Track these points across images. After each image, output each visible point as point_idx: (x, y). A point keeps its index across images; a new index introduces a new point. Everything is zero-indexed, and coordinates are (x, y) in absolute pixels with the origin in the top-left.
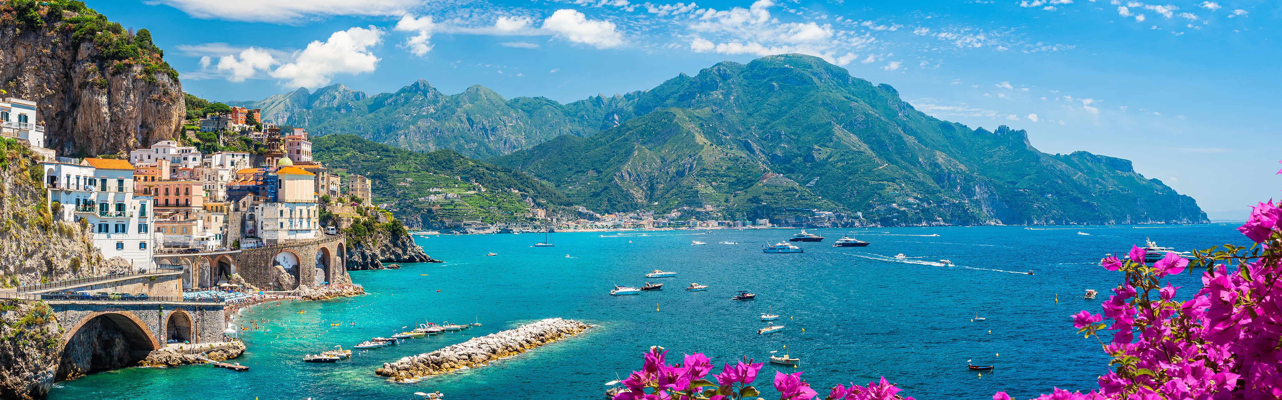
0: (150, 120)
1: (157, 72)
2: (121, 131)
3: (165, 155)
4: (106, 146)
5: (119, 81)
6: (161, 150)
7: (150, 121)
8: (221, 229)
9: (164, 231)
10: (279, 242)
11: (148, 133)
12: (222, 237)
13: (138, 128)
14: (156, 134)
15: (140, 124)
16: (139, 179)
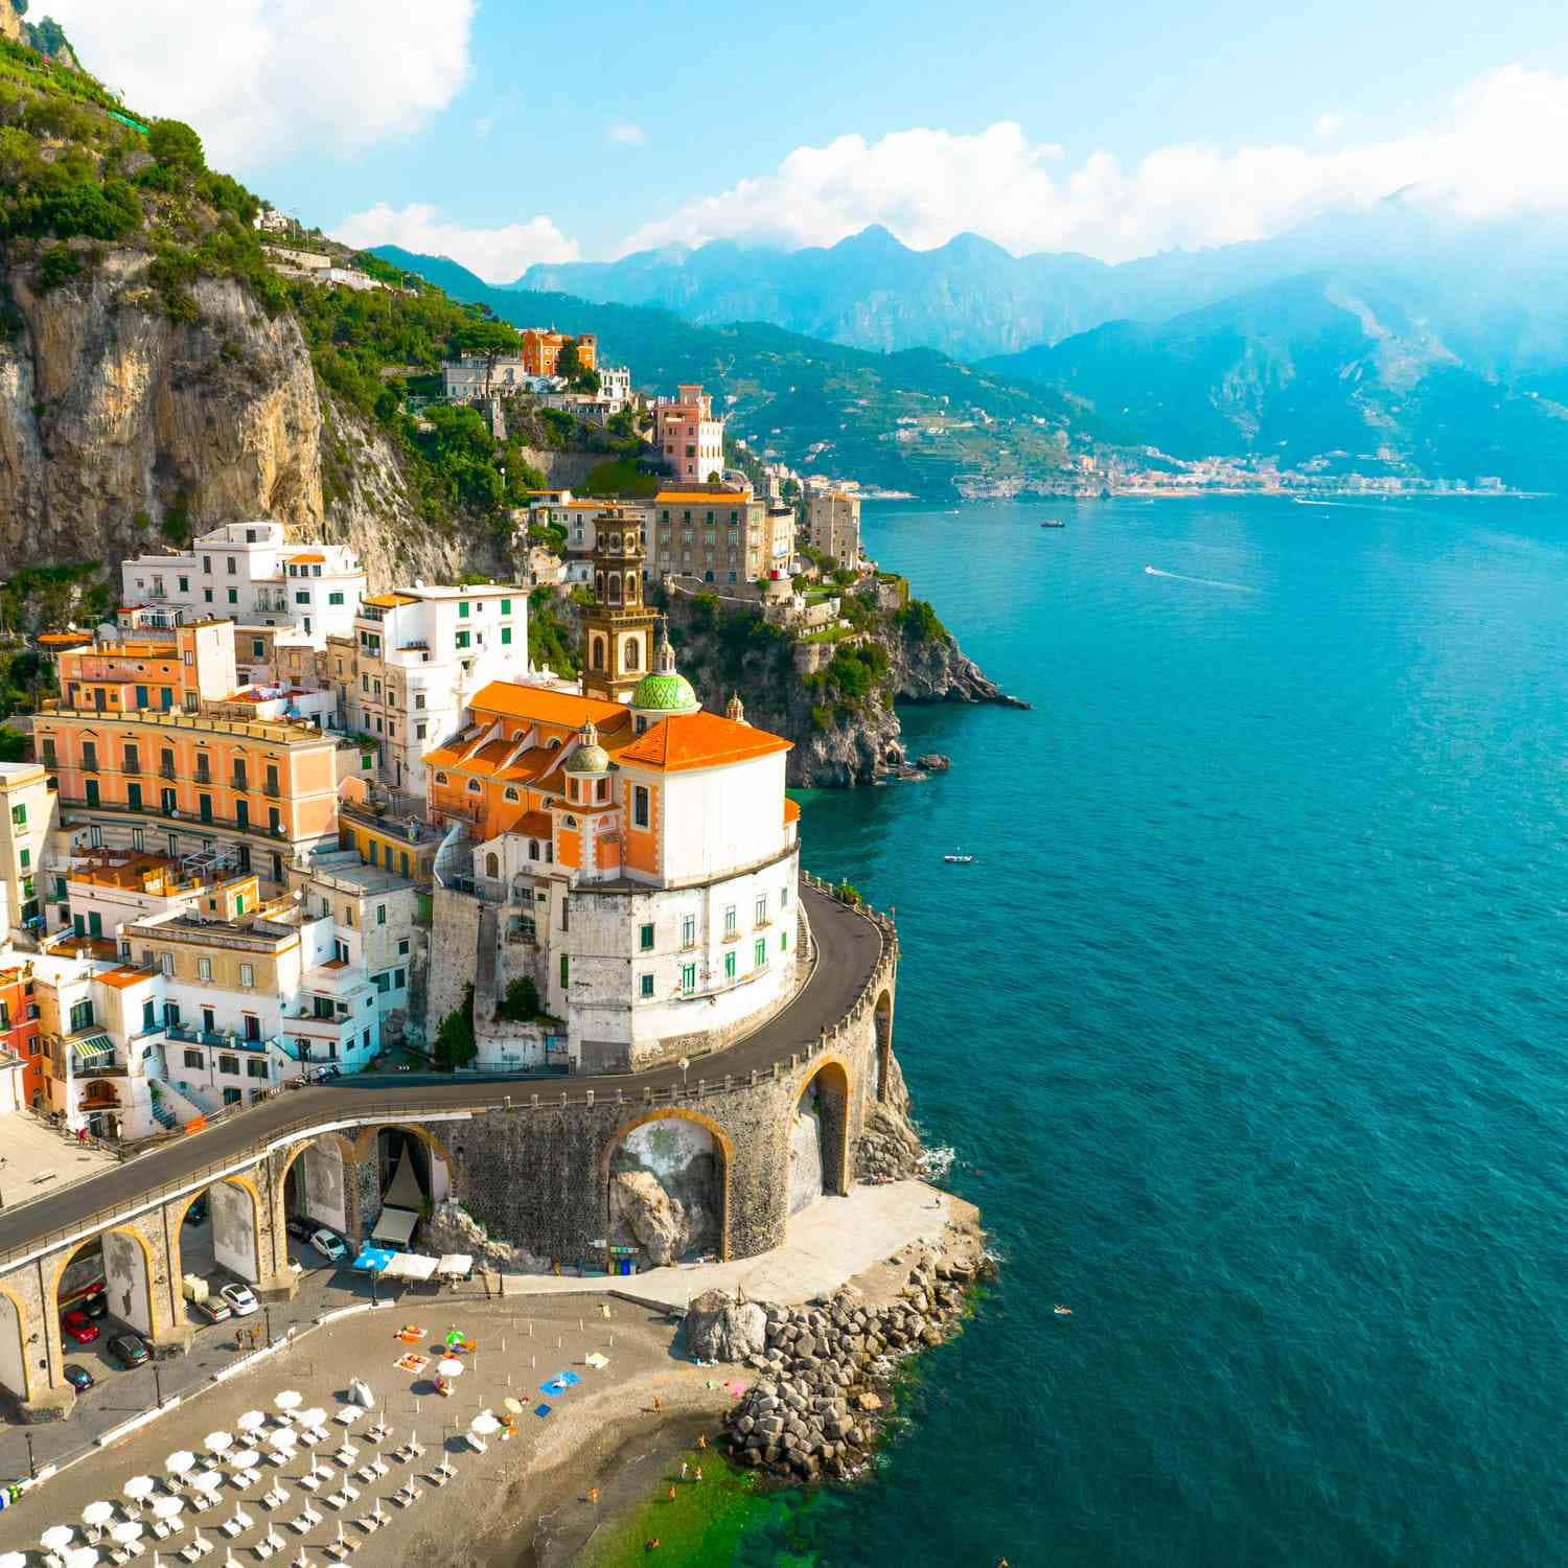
0: (183, 450)
1: (197, 273)
2: (83, 490)
3: (232, 581)
4: (40, 542)
5: (60, 313)
6: (219, 563)
7: (184, 453)
8: (404, 948)
9: (166, 966)
10: (637, 1051)
11: (181, 494)
12: (407, 979)
13: (148, 477)
14: (211, 497)
15: (152, 462)
16: (114, 698)
